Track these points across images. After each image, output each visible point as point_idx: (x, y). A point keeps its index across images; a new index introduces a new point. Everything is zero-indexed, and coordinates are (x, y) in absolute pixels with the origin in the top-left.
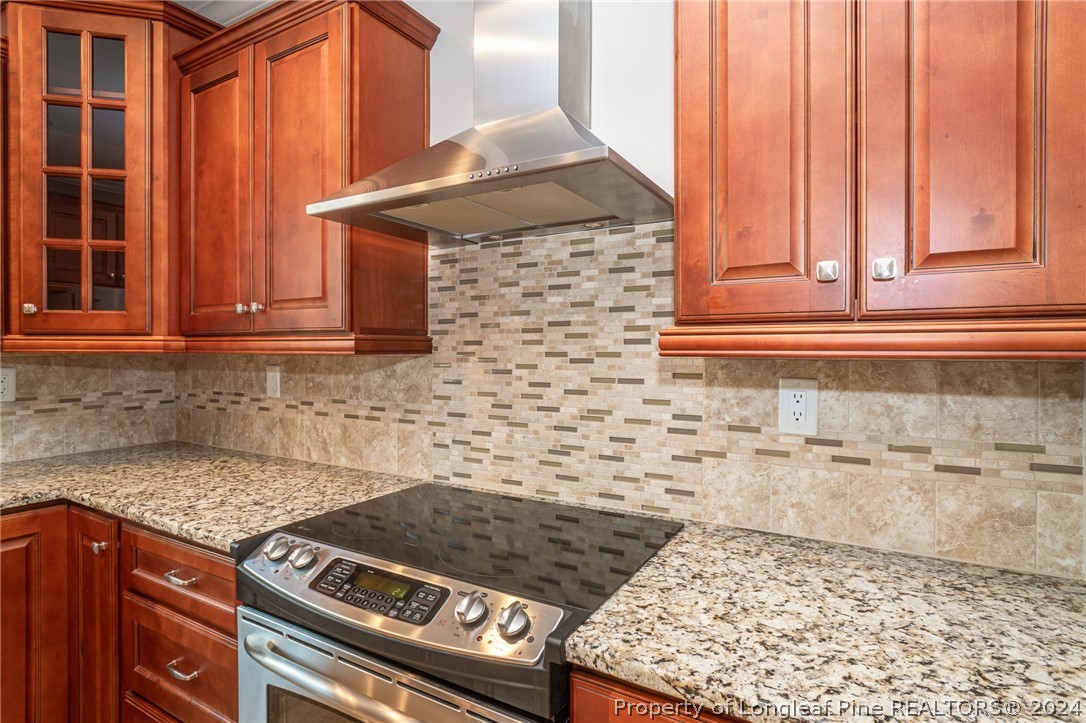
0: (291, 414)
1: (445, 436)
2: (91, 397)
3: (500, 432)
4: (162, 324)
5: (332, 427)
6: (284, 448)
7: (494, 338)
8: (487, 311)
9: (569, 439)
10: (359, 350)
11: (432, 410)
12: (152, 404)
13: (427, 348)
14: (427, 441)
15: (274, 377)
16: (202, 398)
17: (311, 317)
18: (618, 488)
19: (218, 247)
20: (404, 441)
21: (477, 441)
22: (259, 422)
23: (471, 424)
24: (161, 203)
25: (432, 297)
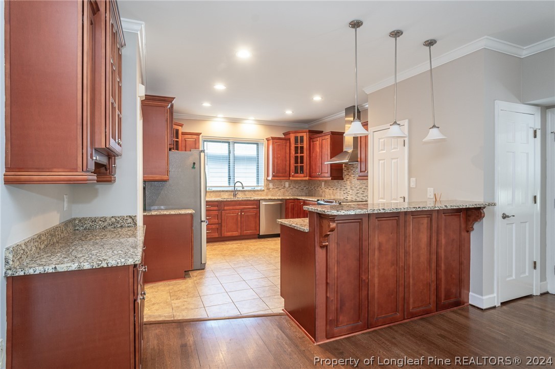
0: (325, 190)
1: (345, 192)
2: (297, 187)
3: (351, 191)
4: (308, 176)
5: (331, 192)
6: (325, 195)
7: (350, 178)
8: (350, 174)
9: (358, 192)
10: (332, 179)
11: (343, 188)
12: (305, 189)
13: (343, 179)
14: (343, 193)
15: (323, 183)
16: (312, 188)
17: (326, 175)
18: (363, 198)
19: (315, 165)
20: (340, 193)
21: (349, 193)
22: (321, 191)
23: (348, 190)
24: (308, 158)
25: (344, 172)
